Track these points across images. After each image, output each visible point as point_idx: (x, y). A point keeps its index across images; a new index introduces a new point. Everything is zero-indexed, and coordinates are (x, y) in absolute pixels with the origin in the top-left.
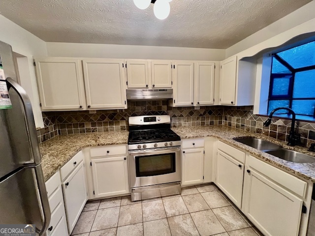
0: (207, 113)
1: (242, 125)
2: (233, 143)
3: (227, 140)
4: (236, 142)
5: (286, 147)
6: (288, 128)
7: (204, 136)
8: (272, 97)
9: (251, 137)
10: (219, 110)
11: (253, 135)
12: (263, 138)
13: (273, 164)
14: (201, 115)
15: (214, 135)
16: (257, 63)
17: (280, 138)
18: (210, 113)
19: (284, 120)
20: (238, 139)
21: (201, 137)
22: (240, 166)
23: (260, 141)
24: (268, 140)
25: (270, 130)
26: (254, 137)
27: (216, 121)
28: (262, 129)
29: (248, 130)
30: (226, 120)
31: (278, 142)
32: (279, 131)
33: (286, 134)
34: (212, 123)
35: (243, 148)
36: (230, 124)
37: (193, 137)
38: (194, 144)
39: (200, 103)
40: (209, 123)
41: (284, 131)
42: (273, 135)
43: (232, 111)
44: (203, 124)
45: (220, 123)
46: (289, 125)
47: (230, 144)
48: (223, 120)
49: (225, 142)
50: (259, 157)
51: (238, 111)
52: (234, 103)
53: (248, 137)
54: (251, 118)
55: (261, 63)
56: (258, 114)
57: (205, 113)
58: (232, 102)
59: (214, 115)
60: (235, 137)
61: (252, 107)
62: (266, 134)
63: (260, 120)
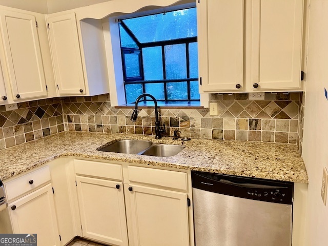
0: (34, 115)
1: (98, 126)
2: (101, 156)
3: (89, 154)
4: (105, 153)
5: (155, 141)
6: (153, 118)
7: (47, 161)
8: (127, 81)
9: (116, 141)
10: (55, 106)
11: (118, 138)
12: (130, 137)
13: (157, 166)
14: (22, 121)
15: (65, 153)
16: (102, 28)
17: (147, 132)
18: (40, 114)
19: (146, 109)
20: (103, 149)
21: (43, 163)
22: (118, 187)
23: (127, 143)
24: (136, 138)
25: (135, 126)
26: (120, 140)
27: (54, 127)
28: (126, 125)
29: (108, 131)
30: (70, 121)
31: (146, 138)
32: (145, 124)
33: (152, 127)
34: (46, 132)
35: (119, 158)
36: (79, 129)
37: (28, 169)
38: (31, 182)
39: (21, 97)
40: (42, 134)
41: (149, 123)
42: (139, 131)
43: (78, 105)
44: (30, 138)
45: (61, 128)
46: (153, 115)
47: (97, 159)
48: (64, 123)
49: (88, 158)
50: (140, 163)
51: (88, 105)
52: (84, 92)
53: (113, 141)
54: (109, 113)
55: (108, 29)
56: (117, 105)
57: (29, 116)
58: (81, 91)
59: (48, 116)
60: (98, 146)
61: (107, 96)
62: (132, 131)
63: (121, 113)
